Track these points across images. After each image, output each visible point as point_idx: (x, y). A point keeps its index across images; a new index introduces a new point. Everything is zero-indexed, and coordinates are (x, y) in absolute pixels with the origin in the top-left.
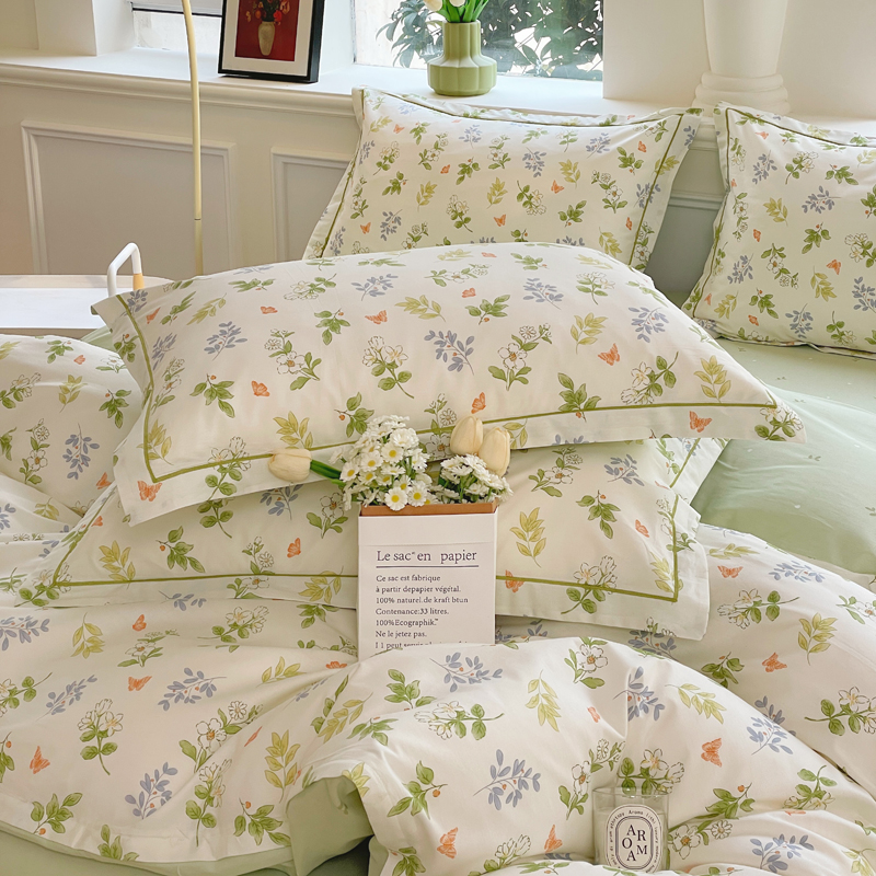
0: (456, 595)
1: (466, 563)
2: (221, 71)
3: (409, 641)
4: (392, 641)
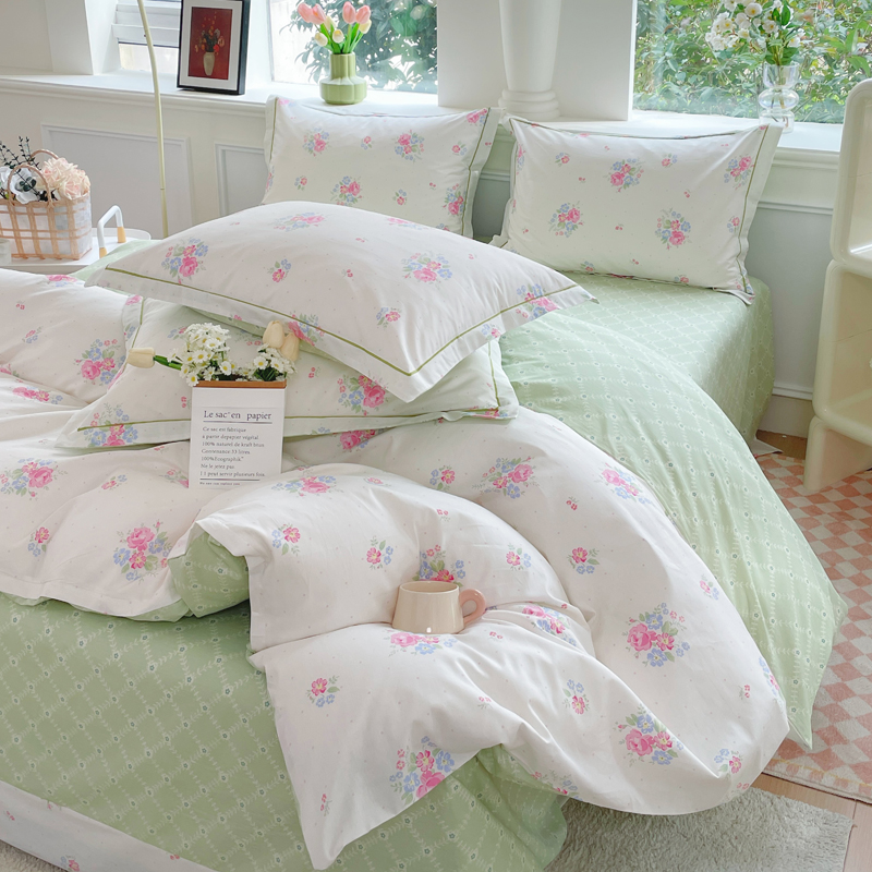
0: (256, 442)
1: (264, 420)
2: (179, 86)
3: (223, 471)
4: (212, 470)
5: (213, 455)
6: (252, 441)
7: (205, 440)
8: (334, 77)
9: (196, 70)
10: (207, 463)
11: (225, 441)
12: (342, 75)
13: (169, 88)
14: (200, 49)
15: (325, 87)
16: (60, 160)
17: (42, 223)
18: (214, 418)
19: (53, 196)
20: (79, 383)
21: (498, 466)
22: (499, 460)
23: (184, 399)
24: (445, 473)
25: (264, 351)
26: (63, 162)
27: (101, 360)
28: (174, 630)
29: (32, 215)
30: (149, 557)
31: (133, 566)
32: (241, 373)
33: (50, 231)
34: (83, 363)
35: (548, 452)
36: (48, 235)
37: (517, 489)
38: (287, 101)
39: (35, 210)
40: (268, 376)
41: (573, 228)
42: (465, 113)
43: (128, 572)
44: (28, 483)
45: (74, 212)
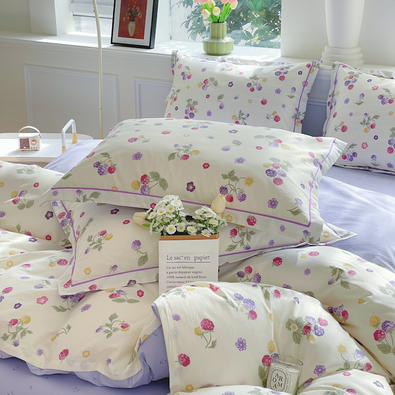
0: (201, 275)
1: (205, 261)
2: (112, 43)
5: (173, 285)
6: (198, 275)
7: (168, 275)
8: (213, 37)
9: (123, 33)
11: (181, 275)
12: (218, 38)
13: (106, 45)
14: (126, 19)
15: (206, 44)
18: (173, 260)
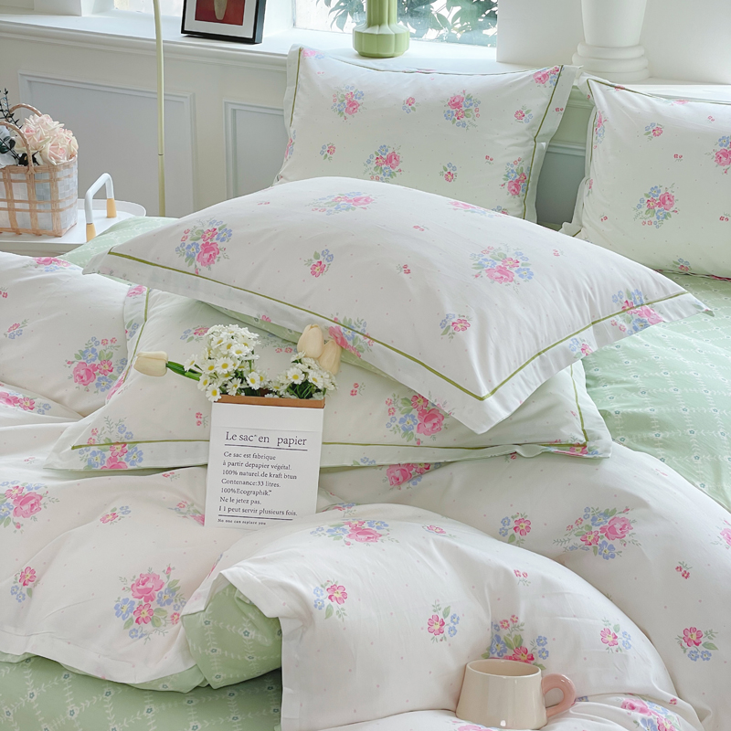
0: (287, 472)
1: (298, 447)
2: (183, 31)
3: (247, 506)
4: (233, 505)
5: (235, 487)
6: (283, 472)
7: (226, 468)
8: (370, 24)
9: (204, 13)
10: (227, 496)
11: (249, 470)
12: (380, 23)
13: (172, 33)
15: (359, 36)
16: (44, 117)
17: (20, 192)
18: (237, 441)
19: (34, 160)
20: (70, 389)
21: (586, 517)
22: (587, 509)
23: (198, 415)
24: (519, 521)
25: (300, 361)
26: (46, 118)
27: (97, 362)
28: (185, 703)
29: (8, 182)
30: (158, 610)
31: (137, 621)
32: (272, 387)
33: (29, 202)
34: (75, 365)
35: (652, 503)
36: (27, 206)
37: (611, 547)
38: (313, 52)
39: (13, 176)
40: (303, 392)
41: (665, 217)
42: (532, 72)
43: (131, 628)
44: (12, 512)
45: (58, 179)
